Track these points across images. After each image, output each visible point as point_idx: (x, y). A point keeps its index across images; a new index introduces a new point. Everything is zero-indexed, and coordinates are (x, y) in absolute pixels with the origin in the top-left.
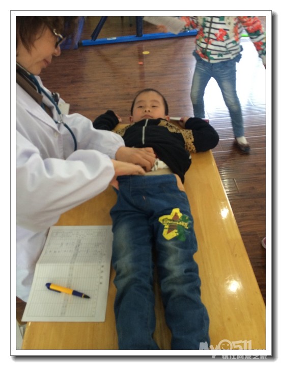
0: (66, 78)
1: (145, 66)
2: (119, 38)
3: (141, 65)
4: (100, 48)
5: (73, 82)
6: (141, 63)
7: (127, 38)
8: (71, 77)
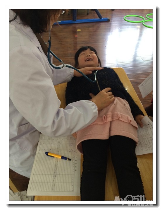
3: (76, 37)
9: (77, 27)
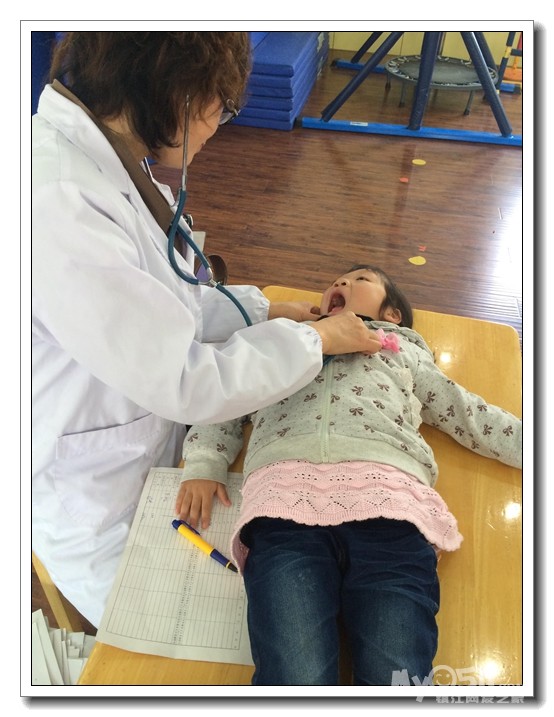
0: (258, 180)
1: (410, 187)
2: (373, 125)
3: (404, 183)
4: (332, 137)
5: (268, 191)
6: (405, 180)
7: (389, 127)
8: (267, 181)
9: (417, 149)
